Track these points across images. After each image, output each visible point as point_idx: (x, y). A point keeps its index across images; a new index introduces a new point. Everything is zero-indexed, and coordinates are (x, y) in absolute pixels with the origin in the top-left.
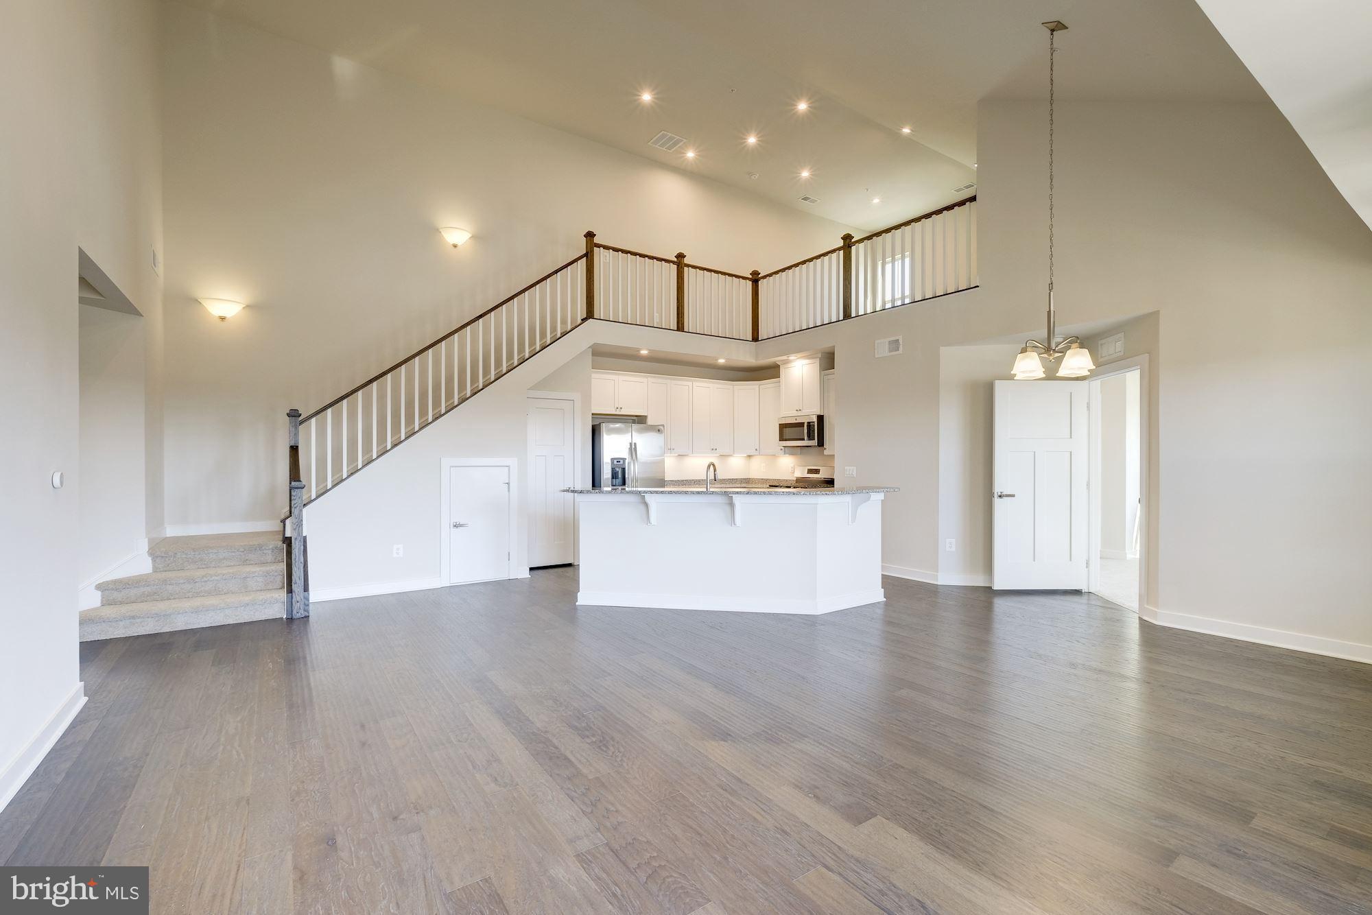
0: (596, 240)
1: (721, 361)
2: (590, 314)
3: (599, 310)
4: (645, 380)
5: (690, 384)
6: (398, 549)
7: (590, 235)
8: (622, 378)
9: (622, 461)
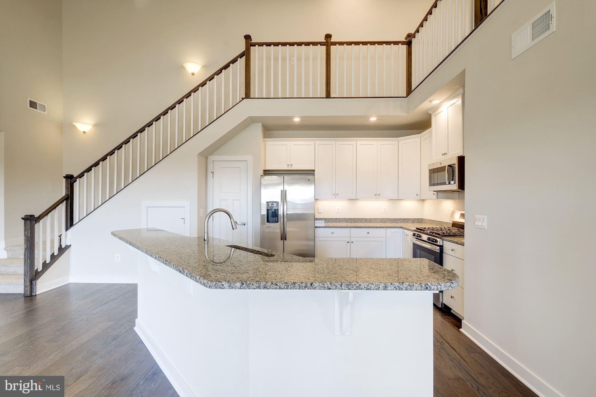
0: (254, 41)
1: (373, 119)
2: (248, 95)
3: (255, 91)
4: (312, 143)
5: (354, 143)
6: (118, 257)
7: (248, 38)
8: (293, 143)
9: (275, 205)
